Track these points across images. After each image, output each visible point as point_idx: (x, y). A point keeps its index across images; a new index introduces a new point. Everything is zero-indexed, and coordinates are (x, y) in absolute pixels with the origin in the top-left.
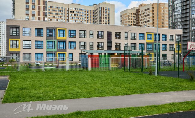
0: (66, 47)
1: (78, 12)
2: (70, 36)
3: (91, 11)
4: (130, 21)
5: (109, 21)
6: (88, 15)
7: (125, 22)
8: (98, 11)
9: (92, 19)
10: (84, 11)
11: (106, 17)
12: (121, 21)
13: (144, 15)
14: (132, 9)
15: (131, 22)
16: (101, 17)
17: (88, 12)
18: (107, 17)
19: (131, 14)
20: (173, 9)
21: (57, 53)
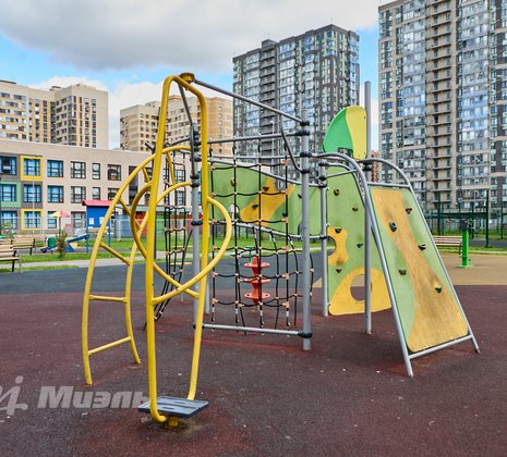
0: (41, 198)
1: (12, 104)
2: (51, 174)
3: (45, 102)
4: (145, 133)
5: (94, 131)
6: (37, 113)
7: (133, 136)
8: (66, 104)
9: (49, 123)
10: (27, 103)
11: (87, 123)
12: (121, 133)
13: (178, 122)
14: (149, 104)
15: (147, 136)
16: (74, 122)
17: (37, 105)
18: (91, 121)
19: (147, 116)
20: (243, 115)
21: (23, 210)
